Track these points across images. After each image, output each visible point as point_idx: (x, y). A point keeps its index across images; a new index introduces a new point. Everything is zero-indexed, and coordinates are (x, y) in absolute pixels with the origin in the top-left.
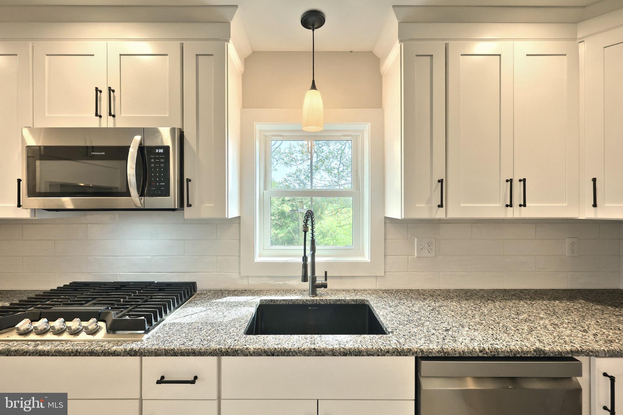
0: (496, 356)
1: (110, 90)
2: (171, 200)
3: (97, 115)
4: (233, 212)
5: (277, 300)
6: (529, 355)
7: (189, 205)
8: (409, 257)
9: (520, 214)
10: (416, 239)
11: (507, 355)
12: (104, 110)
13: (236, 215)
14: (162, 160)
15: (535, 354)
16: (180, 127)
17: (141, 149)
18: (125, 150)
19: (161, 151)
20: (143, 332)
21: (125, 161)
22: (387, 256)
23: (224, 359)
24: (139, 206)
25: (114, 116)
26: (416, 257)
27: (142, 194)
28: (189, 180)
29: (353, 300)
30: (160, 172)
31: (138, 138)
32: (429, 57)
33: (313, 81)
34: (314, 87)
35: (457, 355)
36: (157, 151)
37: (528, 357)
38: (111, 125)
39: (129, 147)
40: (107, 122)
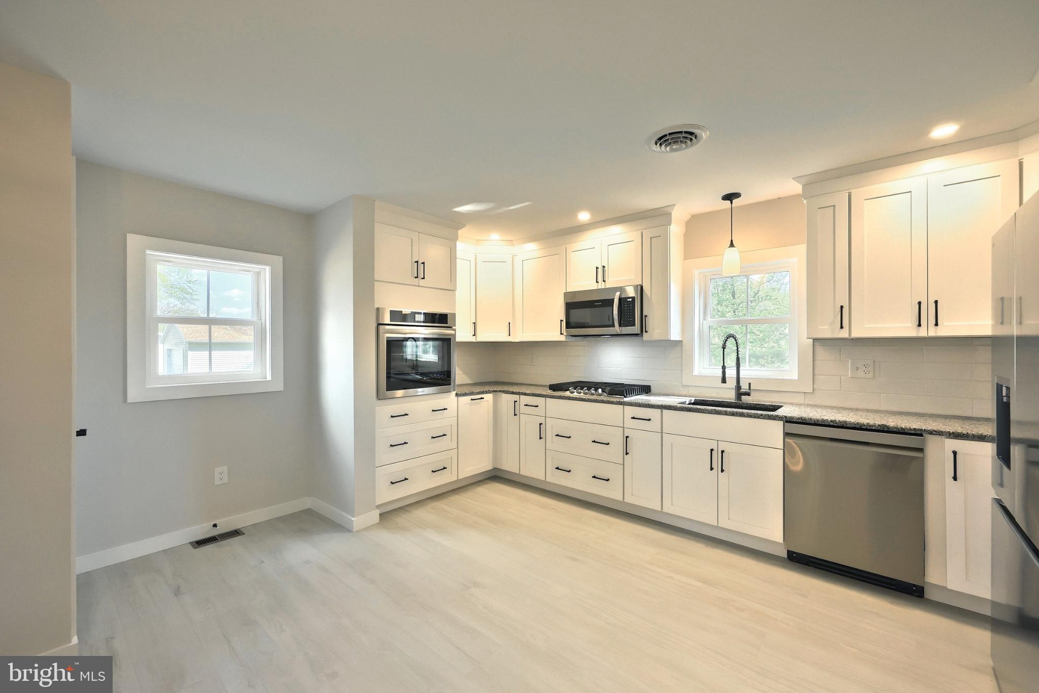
0: (844, 426)
1: (604, 267)
2: (636, 329)
3: (597, 282)
4: (675, 335)
5: (708, 400)
6: (873, 428)
7: (646, 332)
8: (842, 377)
9: (936, 332)
10: (850, 360)
11: (854, 426)
12: (600, 279)
13: (678, 338)
14: (631, 305)
15: (880, 428)
16: (641, 284)
17: (620, 299)
18: (613, 300)
19: (631, 300)
20: (623, 397)
21: (611, 308)
22: (816, 375)
23: (665, 411)
24: (619, 332)
25: (605, 281)
26: (851, 377)
27: (620, 325)
28: (646, 316)
29: (772, 405)
30: (630, 312)
31: (618, 294)
32: (832, 207)
33: (732, 241)
34: (732, 245)
35: (813, 422)
36: (628, 300)
37: (873, 429)
38: (603, 287)
39: (614, 299)
40: (601, 285)
